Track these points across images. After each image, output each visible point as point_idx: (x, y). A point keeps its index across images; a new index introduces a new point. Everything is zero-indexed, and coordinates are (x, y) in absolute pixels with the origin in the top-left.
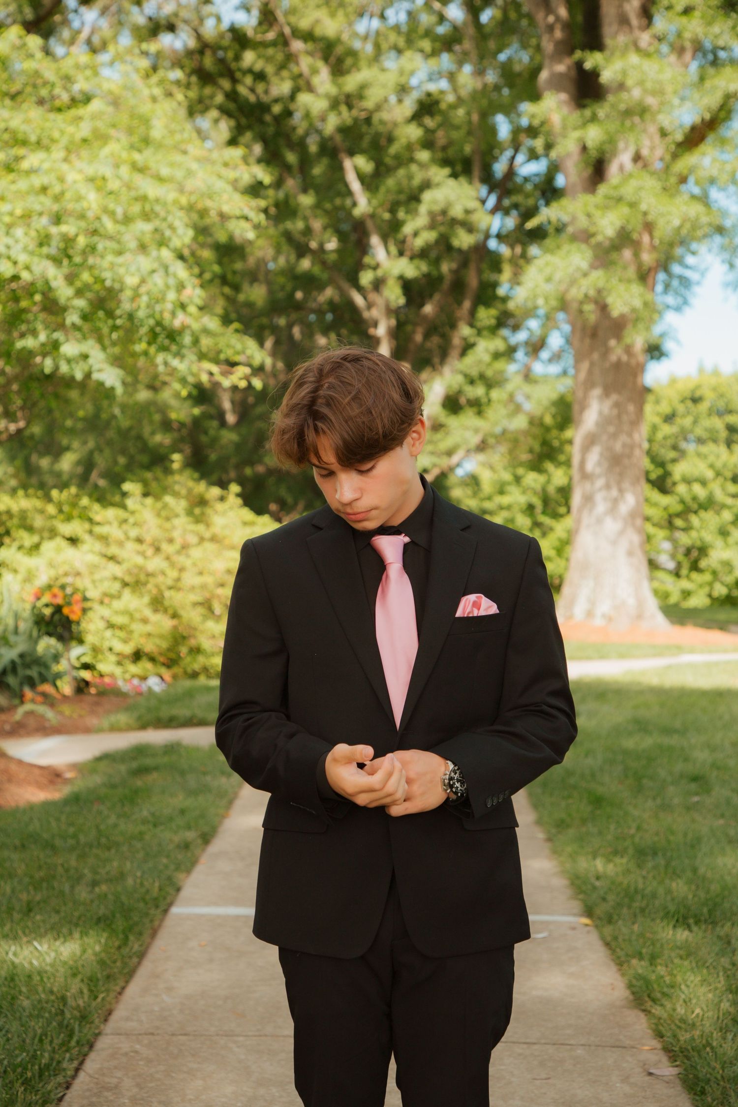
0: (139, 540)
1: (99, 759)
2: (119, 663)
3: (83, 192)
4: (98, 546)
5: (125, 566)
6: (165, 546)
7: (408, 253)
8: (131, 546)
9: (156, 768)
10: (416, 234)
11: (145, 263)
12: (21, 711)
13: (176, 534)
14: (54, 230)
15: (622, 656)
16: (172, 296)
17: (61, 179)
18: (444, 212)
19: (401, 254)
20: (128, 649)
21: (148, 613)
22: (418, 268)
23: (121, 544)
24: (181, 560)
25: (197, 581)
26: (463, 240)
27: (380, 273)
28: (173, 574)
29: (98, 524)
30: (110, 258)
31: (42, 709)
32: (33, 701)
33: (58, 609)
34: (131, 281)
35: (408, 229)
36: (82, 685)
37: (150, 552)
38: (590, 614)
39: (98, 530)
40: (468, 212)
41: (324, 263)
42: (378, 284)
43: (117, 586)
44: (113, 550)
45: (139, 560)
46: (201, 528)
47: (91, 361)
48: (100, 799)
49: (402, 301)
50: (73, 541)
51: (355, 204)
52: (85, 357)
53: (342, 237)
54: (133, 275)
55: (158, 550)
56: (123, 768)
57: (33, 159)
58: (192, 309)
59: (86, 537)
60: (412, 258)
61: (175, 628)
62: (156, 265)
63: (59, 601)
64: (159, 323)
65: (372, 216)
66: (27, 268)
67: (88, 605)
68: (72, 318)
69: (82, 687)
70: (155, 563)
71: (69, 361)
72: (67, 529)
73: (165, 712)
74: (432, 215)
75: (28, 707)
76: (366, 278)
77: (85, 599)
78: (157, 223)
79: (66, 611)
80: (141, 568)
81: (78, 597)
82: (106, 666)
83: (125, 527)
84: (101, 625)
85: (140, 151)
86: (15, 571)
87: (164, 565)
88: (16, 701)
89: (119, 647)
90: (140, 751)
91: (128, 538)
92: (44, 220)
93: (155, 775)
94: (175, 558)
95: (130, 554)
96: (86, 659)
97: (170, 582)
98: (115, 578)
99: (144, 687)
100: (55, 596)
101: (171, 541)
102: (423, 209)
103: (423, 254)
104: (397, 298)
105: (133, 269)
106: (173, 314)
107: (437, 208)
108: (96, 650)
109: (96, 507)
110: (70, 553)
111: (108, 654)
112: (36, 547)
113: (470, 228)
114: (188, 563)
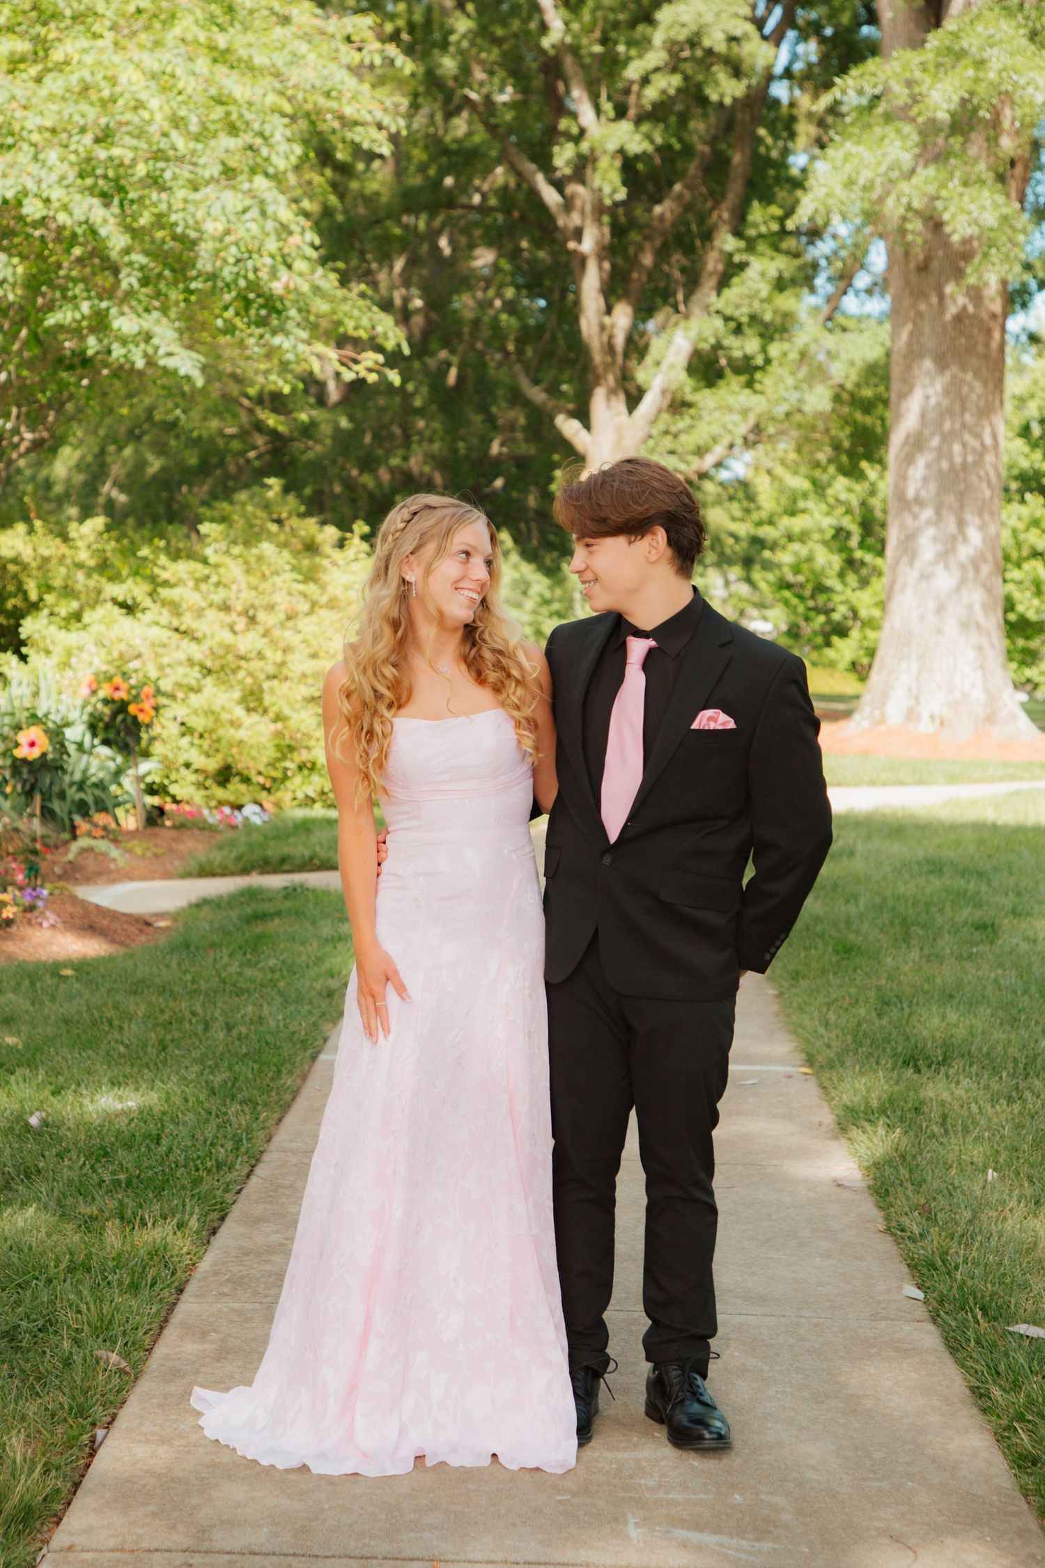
0: (225, 608)
1: (199, 905)
2: (201, 786)
3: (144, 96)
4: (165, 617)
5: (205, 646)
6: (262, 616)
7: (632, 112)
8: (211, 614)
9: (278, 914)
10: (645, 81)
11: (233, 200)
12: (75, 847)
13: (279, 598)
14: (101, 153)
15: (953, 779)
16: (272, 245)
17: (113, 80)
18: (693, 42)
19: (621, 112)
20: (213, 765)
21: (239, 712)
22: (649, 137)
23: (200, 613)
24: (288, 636)
25: (310, 666)
26: (726, 89)
27: (585, 146)
28: (274, 656)
29: (166, 584)
30: (181, 193)
31: (103, 845)
32: (89, 834)
33: (122, 707)
34: (213, 227)
35: (633, 72)
36: (156, 812)
37: (241, 624)
38: (911, 715)
39: (164, 593)
40: (732, 39)
41: (492, 128)
42: (583, 165)
43: (195, 673)
44: (187, 621)
45: (227, 637)
46: (312, 588)
47: (155, 341)
48: (212, 946)
49: (622, 194)
50: (129, 608)
51: (544, 28)
52: (148, 337)
53: (523, 84)
54: (215, 220)
55: (252, 620)
56: (234, 915)
57: (69, 47)
58: (300, 265)
59: (147, 602)
60: (638, 121)
61: (279, 734)
62: (248, 202)
63: (122, 695)
64: (253, 286)
65: (574, 50)
66: (65, 207)
67: (162, 700)
68: (129, 280)
69: (155, 817)
70: (248, 642)
71: (124, 342)
72: (119, 591)
73: (274, 851)
74: (673, 48)
75: (83, 842)
76: (563, 156)
77: (158, 692)
78: (247, 138)
79: (132, 709)
80: (228, 649)
81: (149, 689)
82: (183, 788)
83: (203, 587)
84: (174, 729)
85: (222, 29)
86: (48, 652)
87: (262, 643)
88: (66, 836)
89: (199, 761)
90: (251, 895)
91: (211, 606)
92: (88, 139)
93: (277, 921)
94: (277, 633)
95: (213, 627)
96: (155, 778)
97: (271, 669)
98: (191, 662)
99: (238, 818)
100: (117, 689)
101: (271, 608)
102: (658, 37)
103: (657, 114)
104: (614, 191)
105: (216, 210)
106: (274, 274)
107: (682, 35)
108: (168, 766)
109: (163, 559)
110: (125, 625)
111: (183, 771)
112: (77, 616)
113: (737, 71)
114: (295, 640)
